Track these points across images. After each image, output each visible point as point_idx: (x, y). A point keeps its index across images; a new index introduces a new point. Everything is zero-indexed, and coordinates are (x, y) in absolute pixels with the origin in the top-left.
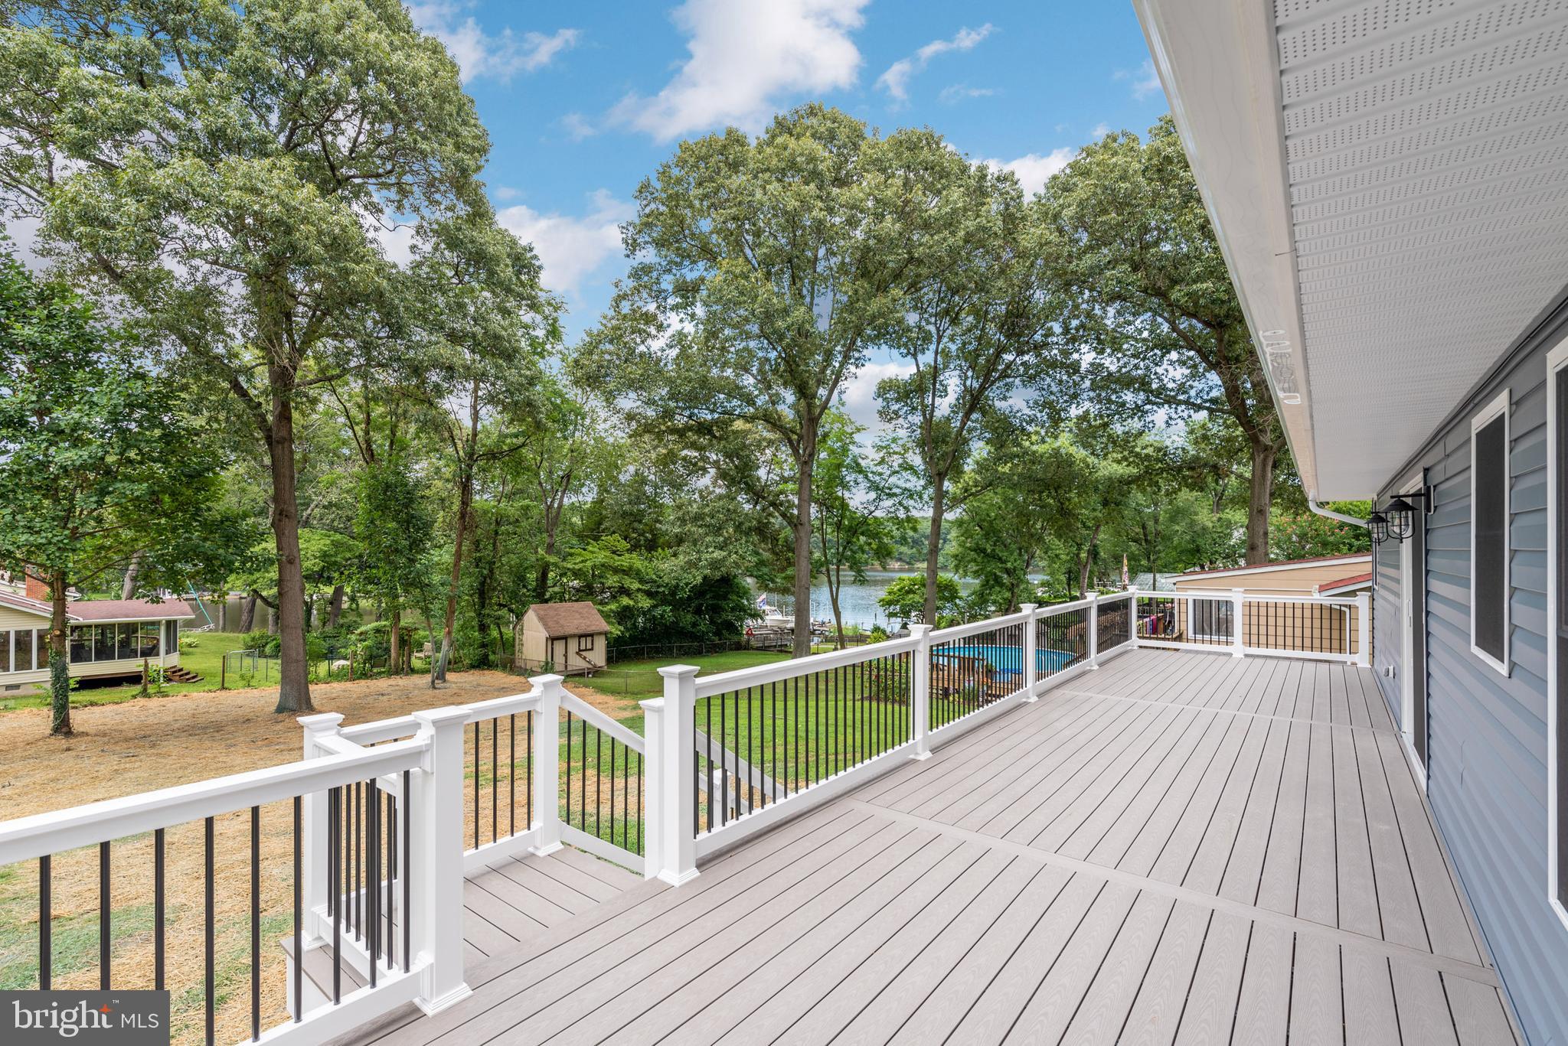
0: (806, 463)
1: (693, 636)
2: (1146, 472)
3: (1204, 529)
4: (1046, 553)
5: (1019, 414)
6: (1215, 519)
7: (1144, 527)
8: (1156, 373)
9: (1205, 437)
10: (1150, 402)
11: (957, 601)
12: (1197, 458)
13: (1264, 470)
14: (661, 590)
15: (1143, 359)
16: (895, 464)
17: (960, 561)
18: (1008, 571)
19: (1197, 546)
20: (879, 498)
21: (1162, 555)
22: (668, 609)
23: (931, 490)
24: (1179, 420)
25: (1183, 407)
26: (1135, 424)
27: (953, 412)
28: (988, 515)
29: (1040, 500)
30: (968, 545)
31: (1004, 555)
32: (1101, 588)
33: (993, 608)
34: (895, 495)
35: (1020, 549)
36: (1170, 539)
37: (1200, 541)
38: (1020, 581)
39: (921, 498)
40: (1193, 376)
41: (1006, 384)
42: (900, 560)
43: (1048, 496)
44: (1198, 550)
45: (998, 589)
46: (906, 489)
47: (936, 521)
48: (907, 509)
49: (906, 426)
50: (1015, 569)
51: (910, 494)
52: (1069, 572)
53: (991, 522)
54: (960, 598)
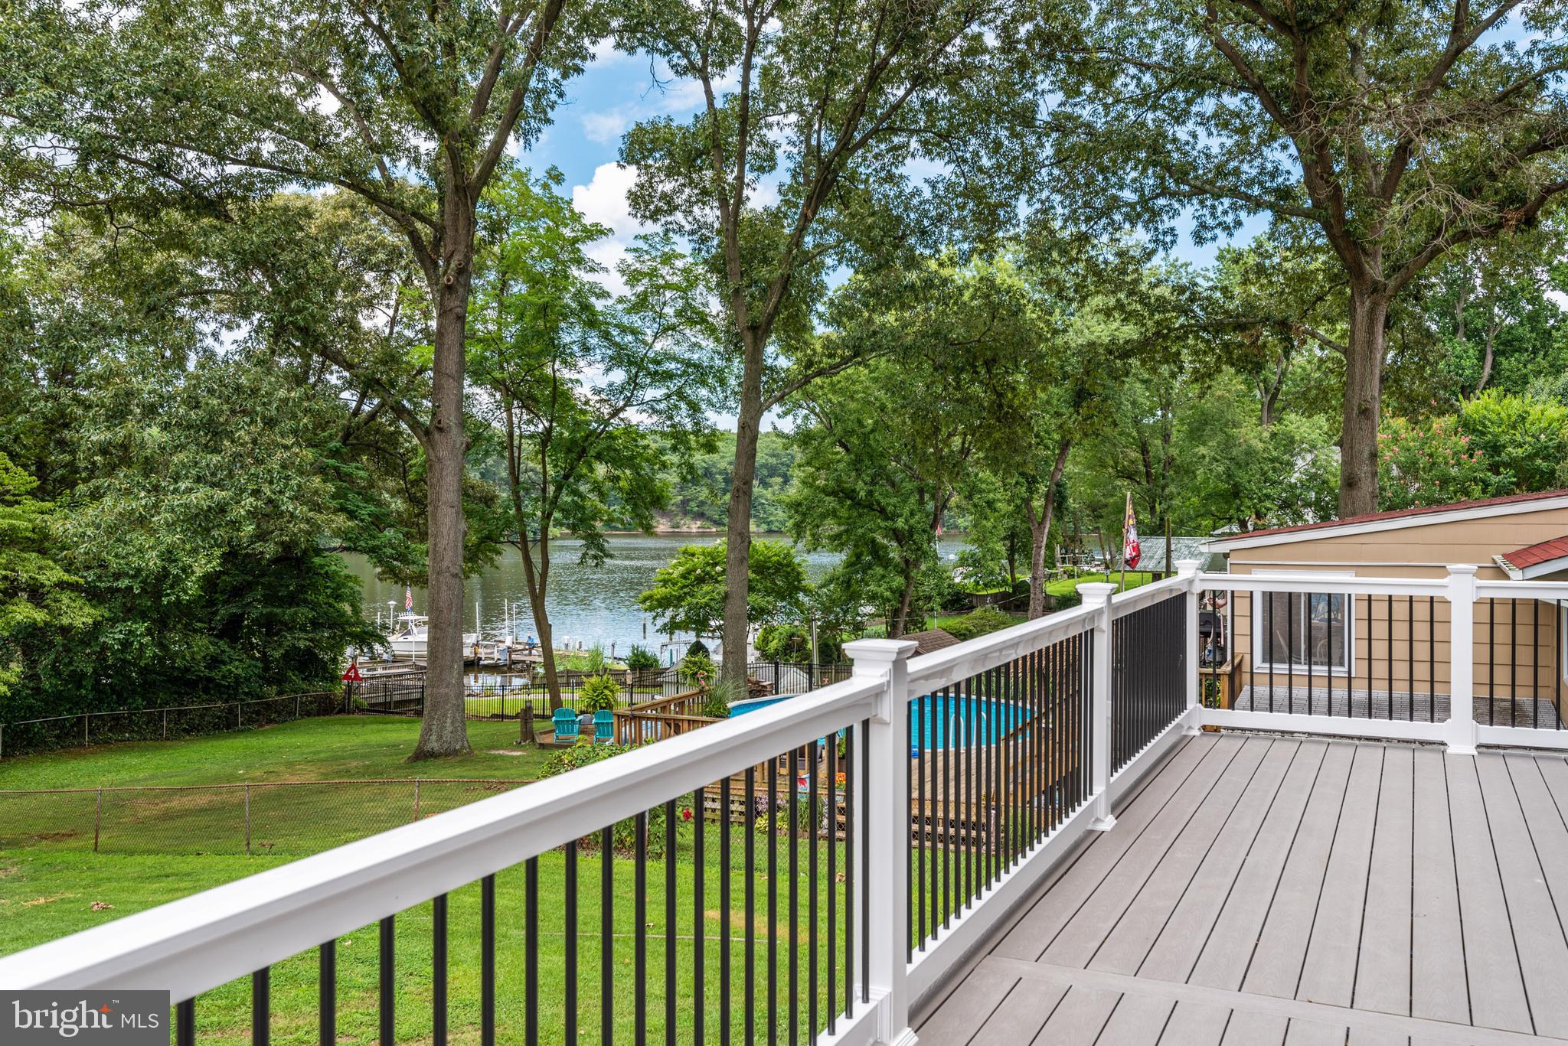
0: (449, 288)
1: (209, 687)
2: (1158, 334)
3: (1250, 452)
4: (969, 497)
5: (915, 201)
6: (1266, 435)
7: (1144, 449)
8: (1175, 140)
9: (1260, 270)
10: (1164, 192)
11: (801, 596)
12: (1249, 305)
13: (1371, 331)
14: (123, 583)
15: (1154, 108)
16: (669, 311)
17: (804, 517)
18: (897, 536)
19: (1235, 485)
20: (633, 382)
21: (1176, 502)
22: (141, 628)
23: (737, 365)
24: (1218, 231)
25: (1227, 202)
26: (1138, 237)
27: (786, 202)
28: (859, 422)
29: (958, 388)
30: (821, 482)
31: (891, 502)
32: (1069, 566)
33: (869, 609)
34: (669, 376)
35: (921, 492)
36: (1188, 471)
37: (1242, 477)
38: (922, 554)
39: (722, 382)
40: (1242, 152)
41: (895, 148)
42: (701, 515)
43: (972, 381)
44: (1236, 493)
45: (879, 570)
46: (688, 363)
47: (748, 431)
48: (694, 408)
49: (688, 227)
50: (911, 531)
51: (699, 373)
52: (1012, 536)
53: (865, 437)
54: (807, 591)
